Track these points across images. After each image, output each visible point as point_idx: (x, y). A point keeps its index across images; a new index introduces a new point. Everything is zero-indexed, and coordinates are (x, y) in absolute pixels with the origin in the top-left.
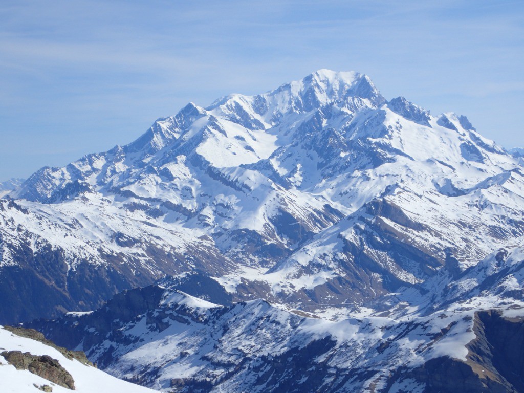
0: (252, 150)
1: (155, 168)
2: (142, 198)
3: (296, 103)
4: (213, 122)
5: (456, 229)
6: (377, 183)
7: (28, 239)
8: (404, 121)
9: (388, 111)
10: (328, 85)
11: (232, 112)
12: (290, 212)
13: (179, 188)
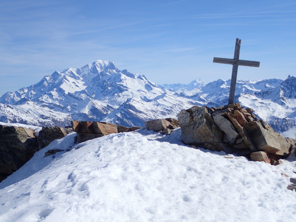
0: (78, 86)
1: (47, 93)
2: (47, 103)
3: (90, 71)
4: (65, 77)
5: (151, 112)
6: (123, 98)
7: (16, 118)
8: (127, 77)
9: (122, 74)
10: (100, 65)
11: (69, 74)
12: (96, 107)
13: (59, 99)
